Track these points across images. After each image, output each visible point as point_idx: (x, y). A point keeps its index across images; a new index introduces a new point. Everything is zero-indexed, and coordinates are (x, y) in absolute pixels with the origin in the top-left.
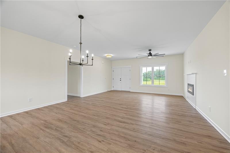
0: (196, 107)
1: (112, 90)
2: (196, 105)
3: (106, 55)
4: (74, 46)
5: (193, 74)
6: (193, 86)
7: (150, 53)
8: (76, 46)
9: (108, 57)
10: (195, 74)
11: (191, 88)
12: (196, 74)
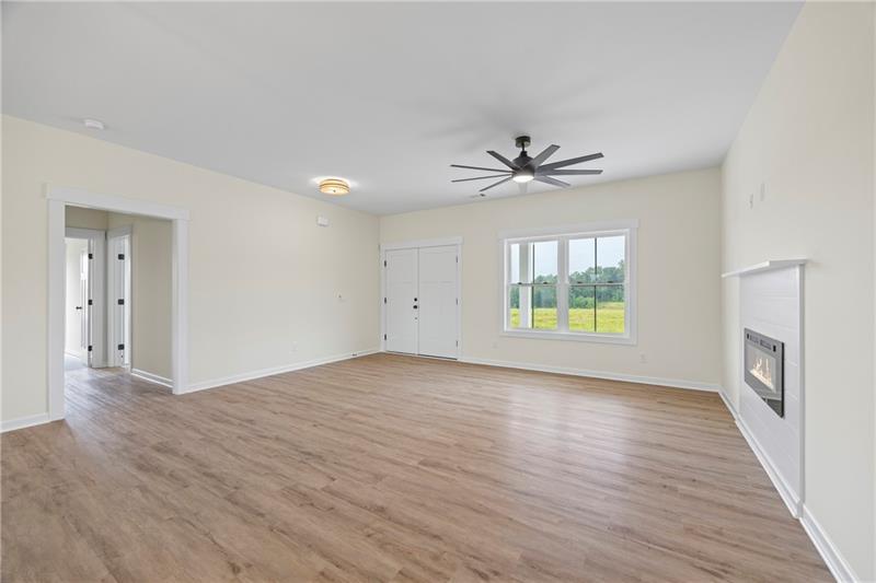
0: (801, 510)
1: (382, 350)
2: (803, 500)
3: (318, 180)
4: (88, 123)
5: (777, 267)
6: (778, 349)
7: (524, 154)
8: (100, 126)
9: (330, 190)
10: (797, 270)
11: (771, 361)
12: (803, 265)
